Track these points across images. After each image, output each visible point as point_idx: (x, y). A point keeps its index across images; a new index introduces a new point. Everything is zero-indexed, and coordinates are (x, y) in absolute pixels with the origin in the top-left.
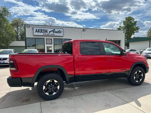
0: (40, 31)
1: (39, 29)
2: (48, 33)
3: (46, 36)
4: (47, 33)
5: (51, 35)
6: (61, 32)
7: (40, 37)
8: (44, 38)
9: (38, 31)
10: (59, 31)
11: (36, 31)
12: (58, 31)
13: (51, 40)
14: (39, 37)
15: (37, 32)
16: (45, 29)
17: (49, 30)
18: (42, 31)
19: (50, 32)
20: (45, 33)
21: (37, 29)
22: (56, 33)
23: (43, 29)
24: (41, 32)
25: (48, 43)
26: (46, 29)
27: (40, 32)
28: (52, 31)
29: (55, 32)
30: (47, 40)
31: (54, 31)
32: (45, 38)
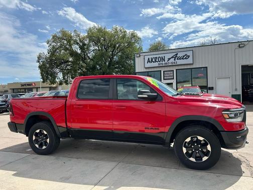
0: (154, 60)
1: (152, 57)
2: (166, 62)
3: (164, 66)
4: (164, 62)
5: (170, 64)
6: (189, 56)
7: (155, 70)
8: (161, 71)
10: (186, 55)
11: (149, 61)
12: (184, 56)
13: (172, 72)
14: (153, 70)
15: (150, 62)
16: (161, 56)
18: (157, 60)
19: (169, 59)
20: (161, 62)
21: (150, 57)
22: (180, 59)
23: (158, 56)
24: (155, 61)
25: (167, 78)
26: (163, 56)
28: (172, 57)
29: (177, 59)
30: (165, 73)
31: (175, 57)
32: (163, 70)
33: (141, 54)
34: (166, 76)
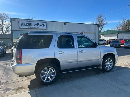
3: (31, 29)
5: (35, 28)
7: (26, 30)
10: (43, 24)
16: (30, 23)
20: (30, 26)
22: (40, 26)
24: (27, 25)
27: (25, 26)
33: (16, 19)
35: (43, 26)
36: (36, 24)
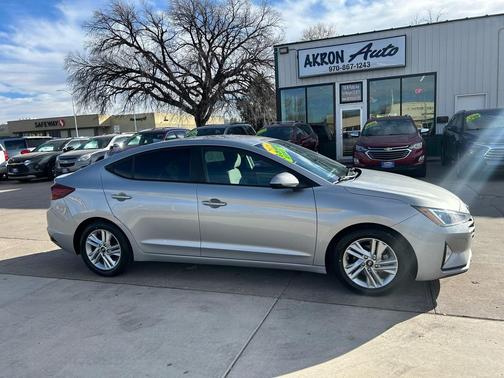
0: (319, 60)
1: (315, 52)
2: (346, 63)
4: (341, 65)
5: (356, 69)
6: (397, 49)
7: (322, 81)
8: (334, 84)
9: (311, 60)
10: (390, 46)
11: (308, 63)
12: (385, 50)
13: (358, 86)
14: (316, 82)
15: (310, 63)
16: (334, 50)
17: (349, 51)
18: (326, 60)
19: (353, 57)
20: (335, 64)
21: (311, 53)
22: (377, 56)
23: (327, 51)
24: (323, 62)
25: (348, 99)
26: (338, 49)
27: (319, 64)
29: (371, 56)
30: (344, 87)
31: (366, 52)
32: (338, 81)
33: (290, 47)
34: (346, 96)
35: (389, 54)
36: (360, 53)
